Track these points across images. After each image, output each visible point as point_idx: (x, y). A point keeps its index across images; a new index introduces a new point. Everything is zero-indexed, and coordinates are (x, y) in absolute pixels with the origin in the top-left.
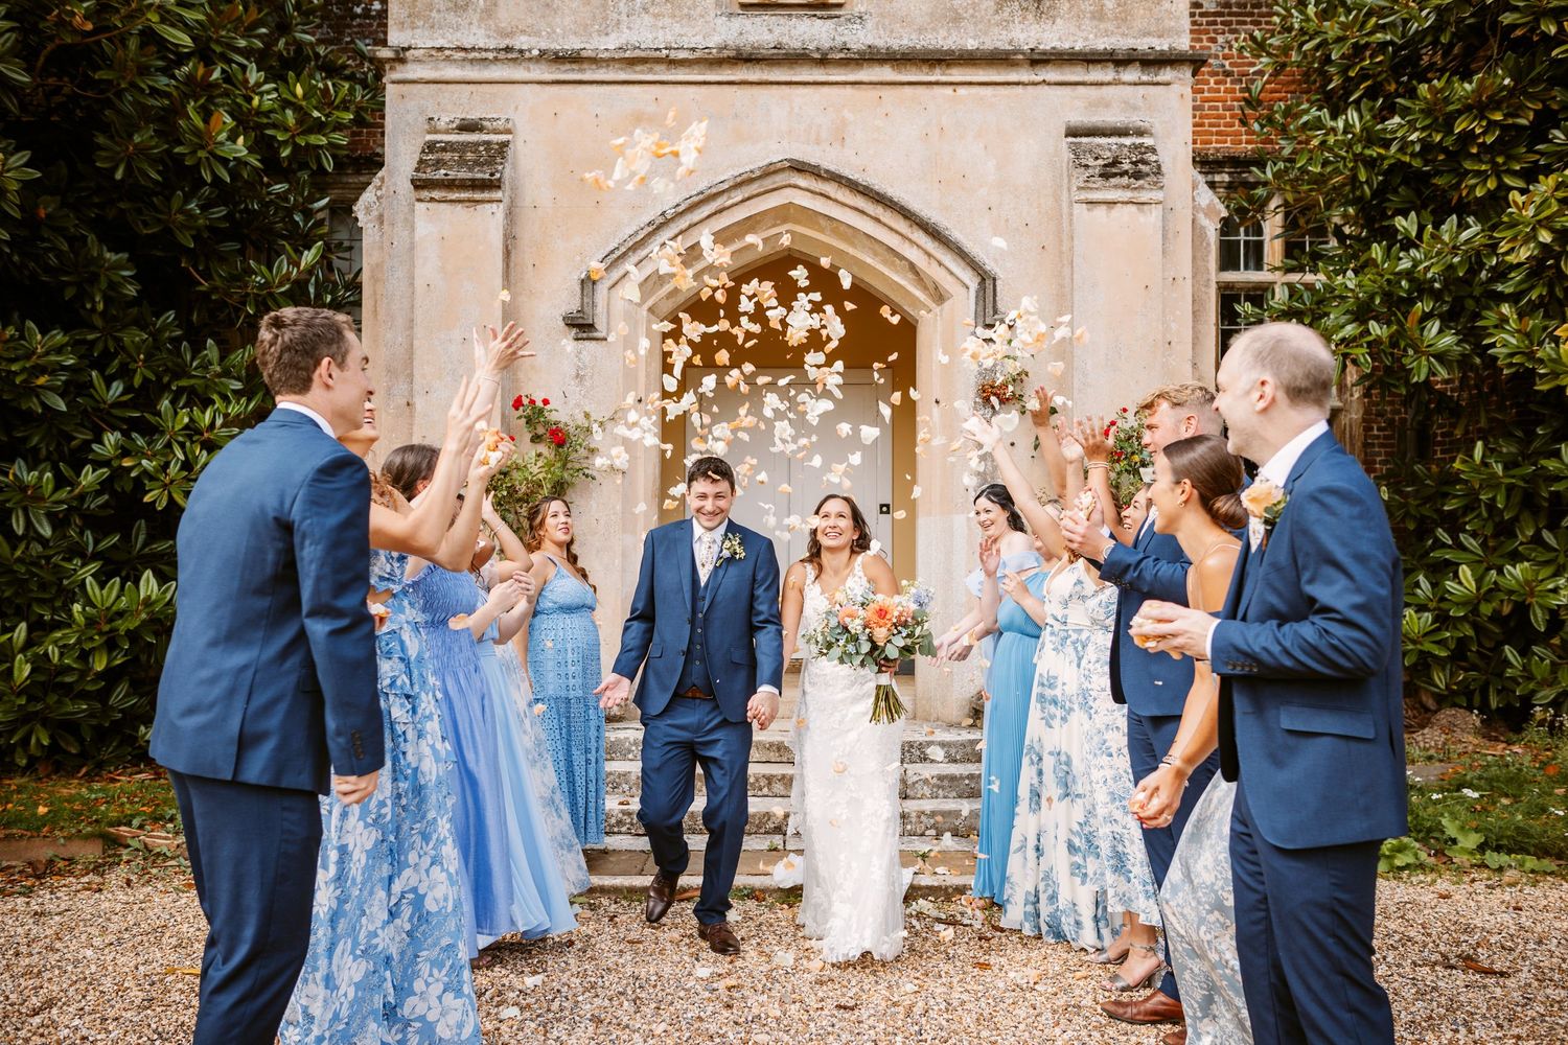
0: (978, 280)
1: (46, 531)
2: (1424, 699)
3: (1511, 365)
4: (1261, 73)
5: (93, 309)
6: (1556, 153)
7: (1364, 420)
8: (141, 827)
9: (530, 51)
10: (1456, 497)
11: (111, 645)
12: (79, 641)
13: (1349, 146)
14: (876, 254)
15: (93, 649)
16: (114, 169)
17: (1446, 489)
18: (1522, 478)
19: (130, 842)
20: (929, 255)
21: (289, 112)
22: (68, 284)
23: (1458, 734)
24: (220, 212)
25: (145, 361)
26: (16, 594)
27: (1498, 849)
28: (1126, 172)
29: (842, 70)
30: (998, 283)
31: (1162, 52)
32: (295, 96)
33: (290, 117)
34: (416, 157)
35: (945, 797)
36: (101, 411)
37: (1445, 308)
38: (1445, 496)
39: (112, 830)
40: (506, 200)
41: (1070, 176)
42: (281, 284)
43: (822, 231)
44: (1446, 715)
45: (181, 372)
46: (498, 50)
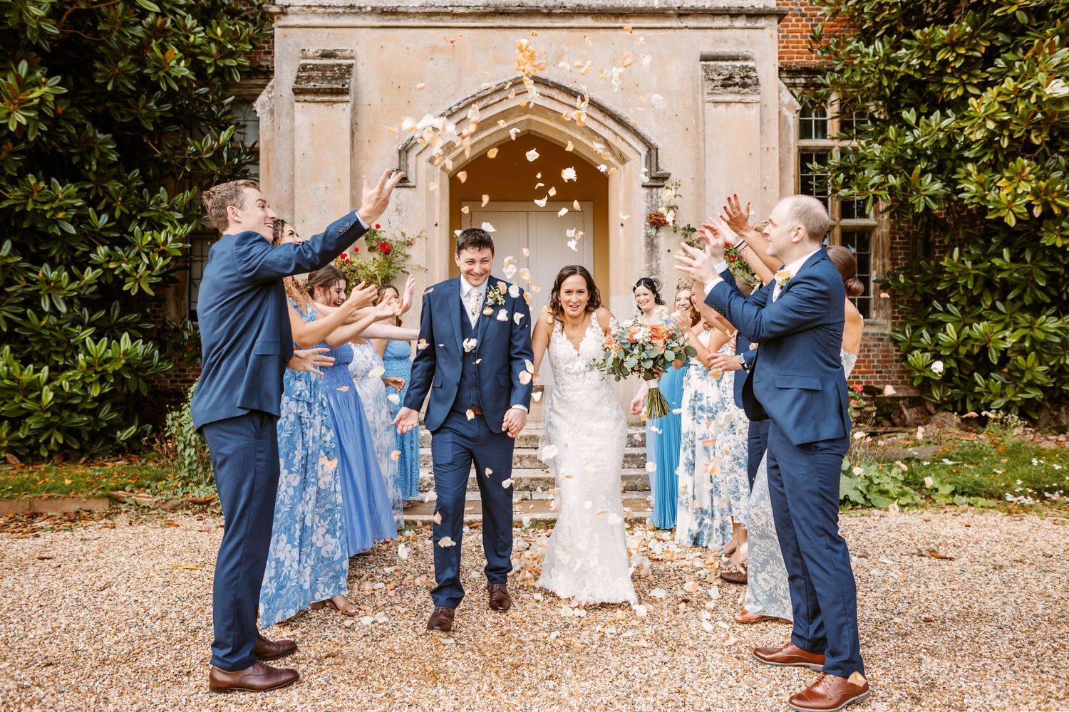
0: (646, 149)
1: (63, 308)
2: (929, 407)
3: (972, 203)
4: (824, 15)
5: (90, 169)
6: (998, 73)
7: (891, 233)
8: (132, 491)
9: (365, 7)
10: (945, 281)
11: (102, 380)
12: (82, 378)
13: (877, 63)
14: (583, 133)
15: (91, 383)
16: (106, 84)
17: (938, 276)
18: (984, 271)
19: (126, 500)
20: (616, 134)
21: (213, 45)
22: (75, 154)
23: (947, 428)
24: (167, 107)
25: (122, 202)
26: (41, 349)
27: (963, 494)
28: (737, 84)
29: (561, 20)
30: (659, 151)
31: (759, 9)
32: (216, 35)
33: (213, 48)
34: (295, 74)
36: (94, 232)
37: (934, 166)
38: (939, 280)
39: (115, 493)
40: (352, 101)
41: (703, 86)
42: (207, 152)
43: (549, 119)
44: (940, 416)
45: (143, 208)
46: (346, 7)
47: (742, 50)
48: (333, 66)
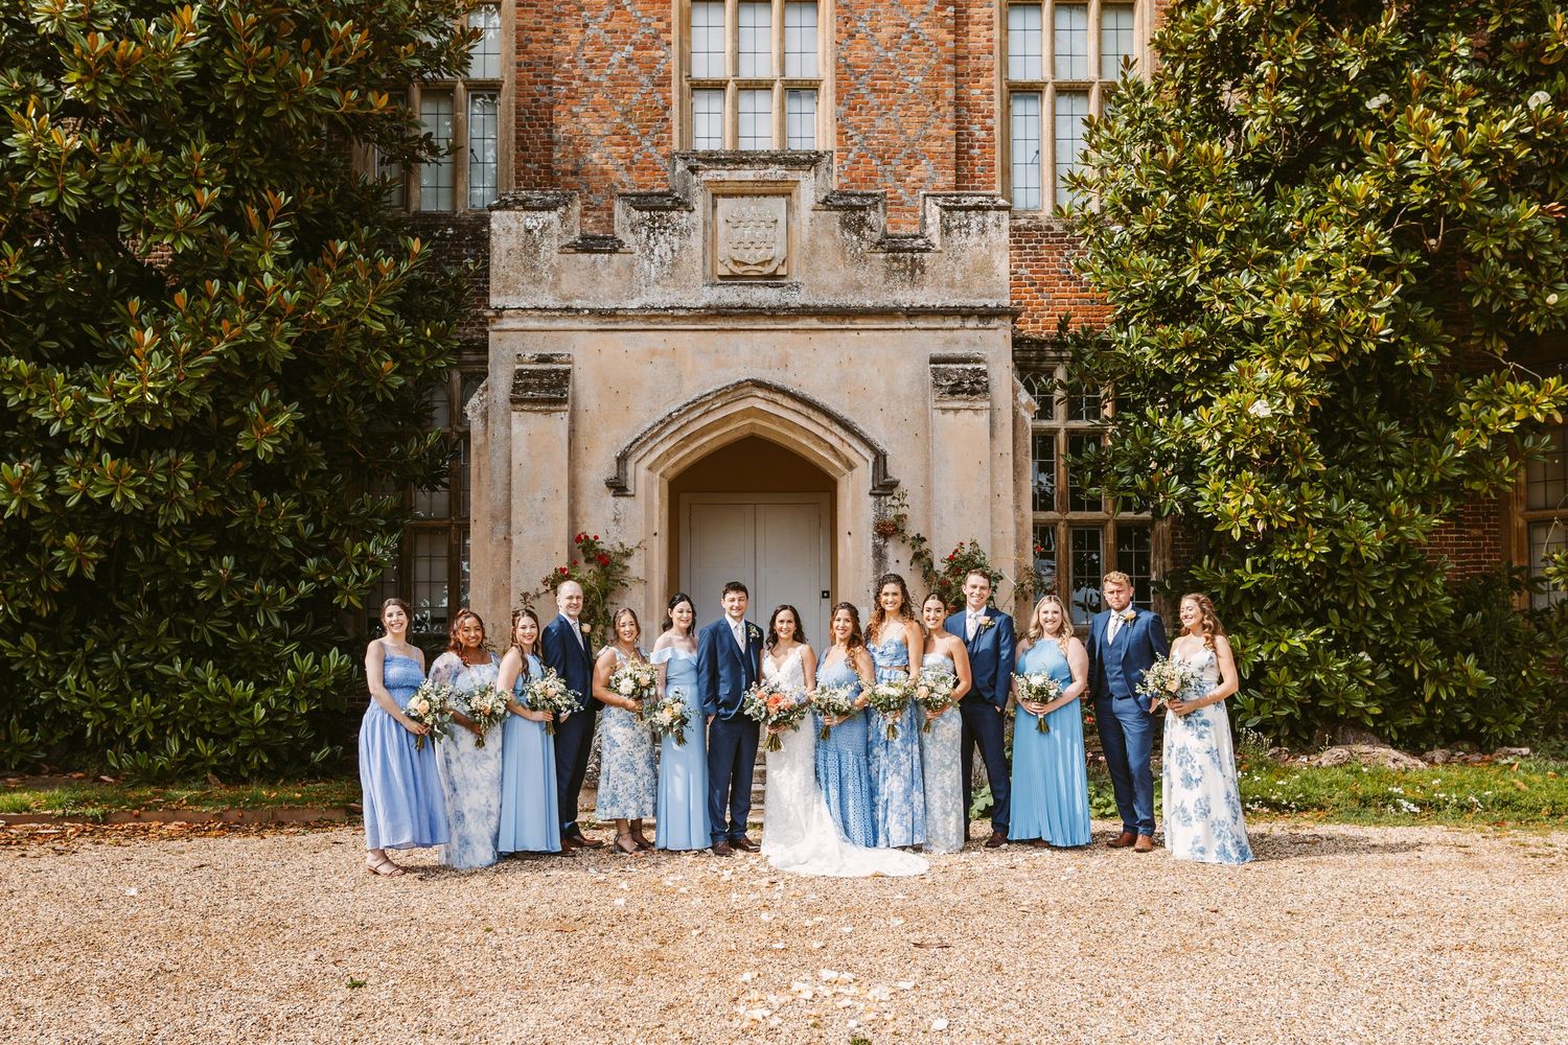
0: (874, 457)
1: (276, 623)
7: (1172, 528)
9: (583, 310)
11: (309, 698)
12: (291, 695)
14: (809, 438)
15: (299, 699)
20: (843, 440)
21: (422, 346)
26: (249, 665)
28: (966, 390)
29: (785, 322)
30: (887, 458)
31: (992, 308)
32: (426, 336)
33: (422, 350)
34: (511, 381)
37: (1181, 469)
40: (570, 410)
41: (930, 391)
42: (413, 455)
46: (562, 310)
47: (974, 352)
48: (550, 372)
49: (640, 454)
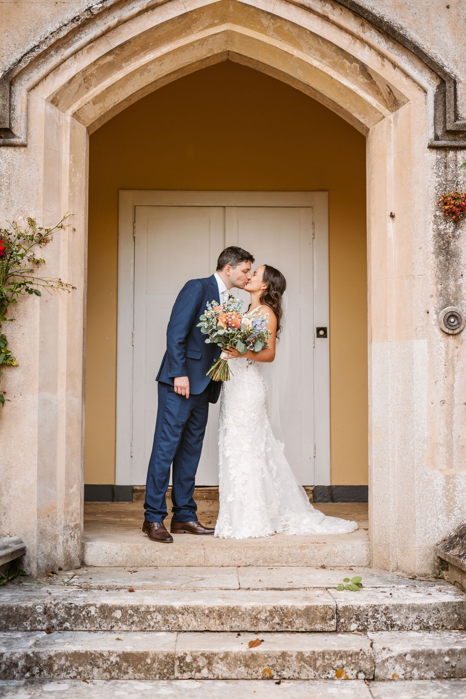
0: (436, 82)
14: (323, 56)
20: (383, 56)
30: (459, 86)
35: (421, 678)
43: (264, 31)
49: (36, 75)
